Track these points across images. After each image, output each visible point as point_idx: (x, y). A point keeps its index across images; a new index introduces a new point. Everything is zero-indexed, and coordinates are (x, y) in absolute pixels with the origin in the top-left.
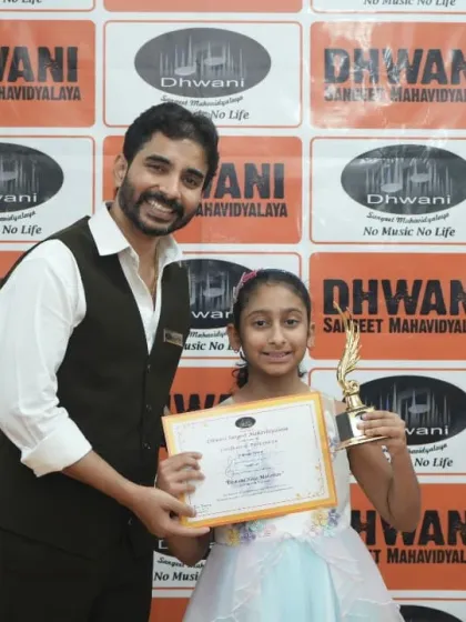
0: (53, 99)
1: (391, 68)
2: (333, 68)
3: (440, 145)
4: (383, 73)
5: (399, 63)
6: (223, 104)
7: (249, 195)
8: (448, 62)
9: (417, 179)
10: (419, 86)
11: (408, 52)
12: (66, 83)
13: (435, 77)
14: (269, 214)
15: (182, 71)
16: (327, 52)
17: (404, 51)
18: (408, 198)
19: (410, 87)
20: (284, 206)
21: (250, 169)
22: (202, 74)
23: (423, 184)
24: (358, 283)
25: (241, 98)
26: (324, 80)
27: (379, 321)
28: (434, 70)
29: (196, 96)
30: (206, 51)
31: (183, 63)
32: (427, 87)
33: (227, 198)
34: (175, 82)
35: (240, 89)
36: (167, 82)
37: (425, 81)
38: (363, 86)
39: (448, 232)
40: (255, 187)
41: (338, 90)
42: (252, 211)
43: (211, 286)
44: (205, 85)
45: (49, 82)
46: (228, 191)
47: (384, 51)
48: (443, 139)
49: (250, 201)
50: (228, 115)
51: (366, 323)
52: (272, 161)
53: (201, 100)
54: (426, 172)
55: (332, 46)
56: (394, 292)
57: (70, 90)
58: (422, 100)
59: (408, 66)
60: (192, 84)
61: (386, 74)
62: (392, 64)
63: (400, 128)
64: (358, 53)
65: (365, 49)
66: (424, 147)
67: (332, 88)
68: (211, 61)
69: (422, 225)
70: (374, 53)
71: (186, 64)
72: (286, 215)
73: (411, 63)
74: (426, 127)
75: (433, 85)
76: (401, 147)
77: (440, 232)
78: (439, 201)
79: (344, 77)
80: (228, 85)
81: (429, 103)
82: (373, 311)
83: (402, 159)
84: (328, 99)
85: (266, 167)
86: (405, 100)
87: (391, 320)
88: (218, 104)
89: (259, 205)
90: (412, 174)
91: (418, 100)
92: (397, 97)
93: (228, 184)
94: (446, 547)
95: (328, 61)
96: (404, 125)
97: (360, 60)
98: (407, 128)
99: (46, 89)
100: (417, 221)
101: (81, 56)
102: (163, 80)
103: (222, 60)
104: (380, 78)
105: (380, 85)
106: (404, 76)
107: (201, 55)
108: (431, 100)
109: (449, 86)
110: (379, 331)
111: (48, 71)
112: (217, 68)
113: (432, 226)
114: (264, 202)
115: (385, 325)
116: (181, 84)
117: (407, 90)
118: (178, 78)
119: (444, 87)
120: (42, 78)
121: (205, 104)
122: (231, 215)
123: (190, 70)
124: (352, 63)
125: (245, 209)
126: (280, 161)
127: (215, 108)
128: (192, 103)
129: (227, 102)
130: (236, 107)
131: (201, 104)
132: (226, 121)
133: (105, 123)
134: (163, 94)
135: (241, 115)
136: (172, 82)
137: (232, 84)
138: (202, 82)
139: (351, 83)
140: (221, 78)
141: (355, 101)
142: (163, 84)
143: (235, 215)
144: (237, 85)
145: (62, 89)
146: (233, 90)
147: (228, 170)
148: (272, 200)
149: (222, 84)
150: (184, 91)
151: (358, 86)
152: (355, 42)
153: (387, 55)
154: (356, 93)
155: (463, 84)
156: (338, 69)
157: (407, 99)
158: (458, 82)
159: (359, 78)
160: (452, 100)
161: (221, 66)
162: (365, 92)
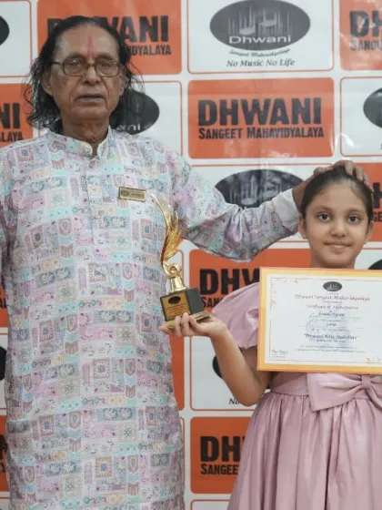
0: (151, 54)
2: (357, 26)
6: (275, 55)
7: (295, 121)
12: (160, 43)
14: (310, 135)
16: (352, 14)
20: (321, 129)
21: (296, 103)
22: (259, 33)
24: (377, 185)
25: (288, 50)
26: (350, 35)
29: (255, 49)
30: (262, 16)
31: (245, 25)
33: (279, 124)
34: (240, 40)
35: (287, 44)
36: (234, 40)
38: (379, 38)
40: (299, 116)
41: (361, 42)
42: (298, 134)
43: (268, 189)
44: (262, 41)
45: (148, 42)
46: (280, 119)
49: (296, 126)
50: (279, 63)
52: (312, 96)
53: (259, 52)
55: (356, 9)
57: (163, 48)
60: (253, 41)
64: (375, 14)
65: (380, 10)
67: (357, 40)
68: (266, 23)
71: (248, 26)
72: (322, 135)
79: (365, 32)
80: (279, 40)
84: (353, 49)
85: (307, 101)
88: (272, 55)
89: (303, 129)
93: (279, 114)
95: (353, 20)
97: (376, 19)
99: (146, 48)
101: (171, 23)
102: (231, 38)
103: (273, 23)
107: (259, 19)
111: (147, 34)
112: (270, 28)
114: (306, 127)
118: (241, 36)
120: (143, 38)
121: (262, 55)
122: (282, 136)
123: (251, 30)
124: (371, 21)
125: (293, 131)
126: (317, 95)
127: (270, 58)
128: (253, 55)
129: (278, 53)
130: (284, 57)
131: (259, 56)
132: (278, 67)
133: (189, 71)
134: (231, 48)
135: (289, 62)
136: (237, 40)
137: (282, 40)
138: (259, 39)
139: (370, 37)
140: (273, 36)
141: (373, 49)
142: (231, 41)
143: (286, 136)
144: (285, 40)
145: (158, 47)
146: (282, 44)
147: (280, 104)
148: (313, 125)
149: (274, 40)
150: (247, 46)
151: (375, 39)
152: (373, 5)
154: (374, 44)
156: (361, 27)
159: (376, 32)
161: (274, 26)
162: (380, 43)
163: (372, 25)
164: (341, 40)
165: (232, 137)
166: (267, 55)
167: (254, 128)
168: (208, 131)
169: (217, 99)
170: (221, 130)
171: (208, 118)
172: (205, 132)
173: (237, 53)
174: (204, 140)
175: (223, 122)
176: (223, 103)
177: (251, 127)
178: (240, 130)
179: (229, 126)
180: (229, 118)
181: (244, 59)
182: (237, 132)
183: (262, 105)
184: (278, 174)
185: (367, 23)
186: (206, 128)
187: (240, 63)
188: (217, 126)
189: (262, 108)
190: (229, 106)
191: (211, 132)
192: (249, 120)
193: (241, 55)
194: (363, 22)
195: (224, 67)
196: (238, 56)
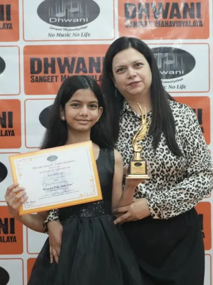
1: (155, 12)
2: (128, 12)
3: (178, 47)
4: (151, 14)
5: (159, 9)
6: (78, 30)
7: (91, 71)
8: (181, 8)
9: (168, 62)
10: (168, 19)
11: (163, 4)
12: (5, 22)
13: (176, 15)
15: (59, 15)
16: (126, 5)
17: (161, 3)
18: (164, 72)
19: (164, 20)
21: (91, 60)
22: (68, 16)
23: (171, 65)
25: (86, 27)
26: (125, 18)
28: (175, 12)
29: (66, 26)
30: (70, 6)
31: (59, 11)
32: (172, 20)
33: (81, 73)
34: (56, 20)
35: (86, 23)
36: (52, 20)
37: (171, 17)
38: (143, 20)
39: (183, 87)
40: (94, 68)
41: (131, 22)
46: (82, 70)
47: (152, 4)
48: (179, 44)
49: (92, 74)
50: (80, 35)
52: (101, 56)
53: (68, 28)
54: (172, 59)
55: (128, 2)
57: (7, 25)
58: (170, 26)
59: (163, 11)
60: (64, 21)
61: (153, 14)
62: (156, 10)
63: (160, 39)
64: (140, 5)
66: (171, 48)
67: (128, 22)
68: (72, 10)
69: (171, 84)
70: (147, 5)
71: (61, 12)
73: (165, 9)
74: (172, 39)
75: (175, 19)
76: (160, 48)
77: (179, 87)
78: (178, 73)
79: (134, 16)
80: (80, 21)
81: (173, 28)
83: (161, 54)
84: (127, 27)
85: (99, 59)
88: (76, 30)
89: (96, 76)
90: (166, 60)
91: (168, 26)
92: (159, 25)
93: (81, 67)
95: (126, 9)
96: (161, 38)
97: (141, 8)
98: (163, 39)
100: (169, 82)
101: (12, 9)
102: (50, 19)
103: (77, 10)
104: (150, 16)
105: (151, 20)
106: (161, 15)
107: (68, 7)
108: (174, 26)
109: (182, 20)
112: (75, 13)
113: (175, 84)
114: (98, 74)
116: (59, 21)
117: (163, 22)
118: (57, 18)
119: (179, 20)
121: (70, 30)
123: (63, 14)
124: (137, 10)
127: (75, 32)
128: (64, 29)
129: (80, 29)
130: (84, 31)
131: (68, 30)
132: (80, 38)
133: (24, 40)
134: (51, 25)
135: (87, 35)
136: (54, 20)
137: (82, 20)
138: (68, 20)
139: (137, 19)
140: (77, 18)
141: (139, 27)
142: (50, 21)
144: (84, 21)
145: (4, 24)
146: (82, 23)
147: (81, 60)
148: (102, 74)
149: (78, 21)
150: (60, 24)
151: (140, 20)
153: (153, 6)
154: (139, 24)
155: (188, 18)
156: (131, 13)
157: (163, 26)
158: (186, 18)
159: (140, 16)
160: (184, 26)
161: (77, 12)
162: (143, 23)
163: (138, 12)
164: (119, 21)
165: (52, 81)
166: (73, 30)
167: (65, 76)
168: (37, 77)
169: (42, 57)
170: (45, 77)
171: (36, 69)
172: (35, 78)
173: (54, 29)
174: (34, 83)
175: (46, 72)
176: (46, 59)
177: (63, 75)
178: (56, 77)
179: (50, 74)
180: (50, 69)
181: (59, 32)
182: (55, 78)
183: (70, 61)
185: (135, 11)
186: (35, 75)
187: (56, 34)
188: (42, 74)
189: (70, 64)
190: (50, 61)
191: (39, 77)
192: (62, 71)
193: (57, 29)
194: (133, 9)
195: (46, 37)
196: (54, 30)
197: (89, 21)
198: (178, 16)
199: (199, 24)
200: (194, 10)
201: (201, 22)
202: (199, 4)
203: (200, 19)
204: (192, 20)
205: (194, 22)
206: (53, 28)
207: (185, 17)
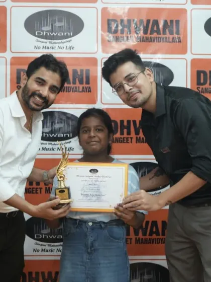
2: (111, 28)
3: (158, 61)
4: (133, 30)
6: (63, 43)
7: (74, 83)
8: (161, 25)
10: (148, 35)
11: (144, 21)
13: (156, 32)
14: (83, 91)
15: (45, 29)
16: (108, 20)
17: (142, 20)
19: (145, 36)
20: (90, 88)
21: (75, 72)
22: (54, 30)
24: (122, 122)
25: (71, 41)
26: (107, 33)
27: (131, 138)
28: (155, 29)
29: (51, 39)
30: (55, 20)
31: (45, 25)
32: (152, 36)
34: (42, 34)
35: (71, 37)
36: (38, 33)
38: (125, 35)
40: (77, 79)
41: (114, 37)
42: (76, 90)
43: (58, 123)
47: (133, 20)
48: (159, 58)
49: (75, 86)
50: (65, 48)
51: (125, 139)
52: (84, 68)
53: (53, 41)
55: (111, 18)
56: (138, 126)
58: (150, 41)
59: (144, 27)
60: (50, 34)
61: (134, 30)
63: (140, 54)
64: (122, 21)
65: (125, 19)
66: (151, 62)
68: (57, 24)
70: (129, 21)
71: (47, 25)
72: (90, 91)
73: (145, 26)
75: (155, 35)
79: (116, 31)
80: (65, 35)
81: (153, 43)
82: (129, 133)
84: (109, 41)
85: (82, 71)
86: (142, 41)
87: (137, 138)
88: (61, 43)
89: (79, 87)
91: (148, 42)
92: (139, 40)
94: (161, 237)
95: (109, 24)
97: (123, 24)
98: (143, 54)
101: (0, 21)
102: (36, 32)
103: (62, 24)
104: (132, 32)
105: (132, 35)
107: (53, 22)
108: (154, 42)
109: (162, 36)
110: (131, 142)
112: (60, 27)
114: (81, 86)
115: (134, 140)
116: (44, 34)
117: (143, 37)
118: (43, 31)
119: (159, 36)
121: (55, 43)
122: (66, 91)
124: (120, 25)
125: (73, 89)
126: (88, 68)
127: (60, 45)
128: (50, 42)
129: (65, 42)
130: (68, 44)
131: (53, 43)
132: (65, 50)
133: (11, 51)
134: (37, 38)
135: (71, 48)
136: (41, 33)
137: (67, 34)
138: (54, 33)
139: (119, 34)
140: (62, 32)
141: (121, 42)
142: (36, 34)
143: (68, 91)
144: (69, 35)
146: (67, 37)
148: (85, 85)
149: (63, 34)
150: (46, 37)
151: (122, 35)
152: (121, 16)
153: (135, 22)
154: (121, 38)
155: (168, 35)
156: (113, 28)
157: (143, 41)
158: (166, 34)
159: (122, 32)
160: (163, 42)
161: (62, 26)
162: (125, 38)
163: (120, 28)
164: (102, 35)
166: (58, 43)
181: (44, 45)
184: (64, 114)
185: (117, 26)
187: (42, 47)
193: (42, 42)
194: (115, 25)
195: (32, 49)
196: (40, 43)
197: (74, 35)
198: (158, 32)
199: (177, 40)
200: (173, 28)
201: (179, 38)
202: (178, 22)
203: (179, 36)
204: (171, 37)
205: (173, 38)
206: (39, 41)
207: (164, 33)
